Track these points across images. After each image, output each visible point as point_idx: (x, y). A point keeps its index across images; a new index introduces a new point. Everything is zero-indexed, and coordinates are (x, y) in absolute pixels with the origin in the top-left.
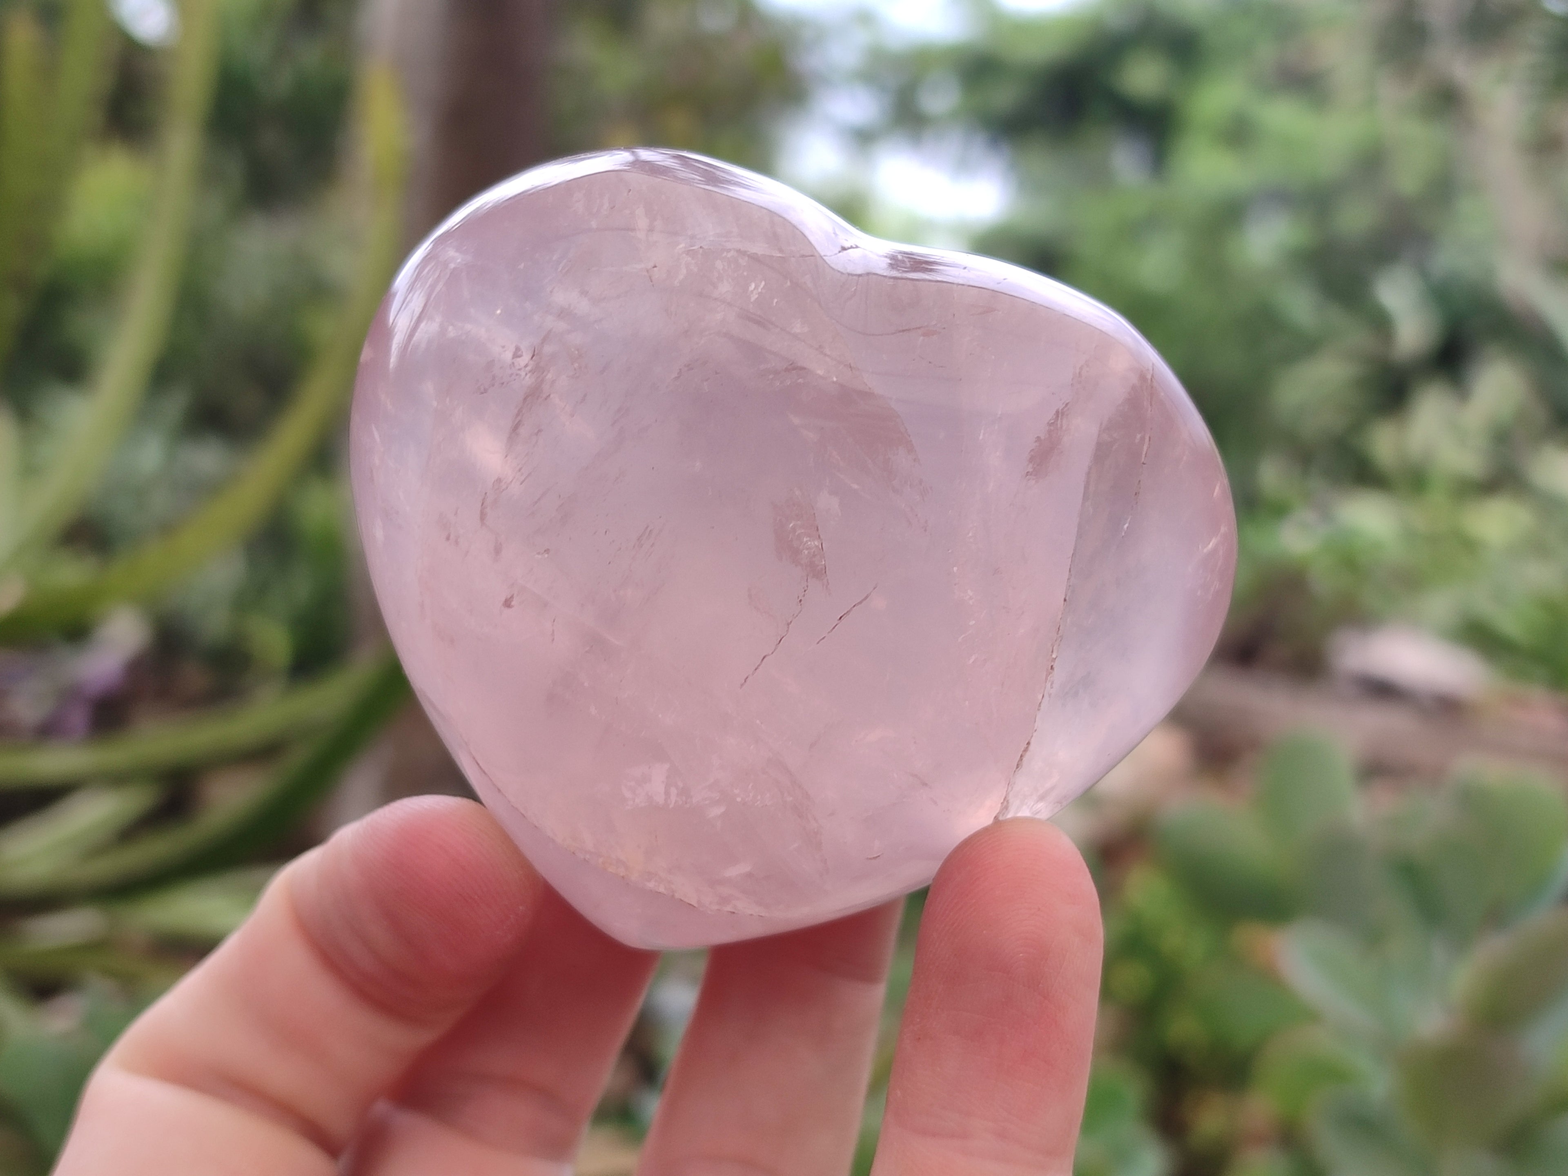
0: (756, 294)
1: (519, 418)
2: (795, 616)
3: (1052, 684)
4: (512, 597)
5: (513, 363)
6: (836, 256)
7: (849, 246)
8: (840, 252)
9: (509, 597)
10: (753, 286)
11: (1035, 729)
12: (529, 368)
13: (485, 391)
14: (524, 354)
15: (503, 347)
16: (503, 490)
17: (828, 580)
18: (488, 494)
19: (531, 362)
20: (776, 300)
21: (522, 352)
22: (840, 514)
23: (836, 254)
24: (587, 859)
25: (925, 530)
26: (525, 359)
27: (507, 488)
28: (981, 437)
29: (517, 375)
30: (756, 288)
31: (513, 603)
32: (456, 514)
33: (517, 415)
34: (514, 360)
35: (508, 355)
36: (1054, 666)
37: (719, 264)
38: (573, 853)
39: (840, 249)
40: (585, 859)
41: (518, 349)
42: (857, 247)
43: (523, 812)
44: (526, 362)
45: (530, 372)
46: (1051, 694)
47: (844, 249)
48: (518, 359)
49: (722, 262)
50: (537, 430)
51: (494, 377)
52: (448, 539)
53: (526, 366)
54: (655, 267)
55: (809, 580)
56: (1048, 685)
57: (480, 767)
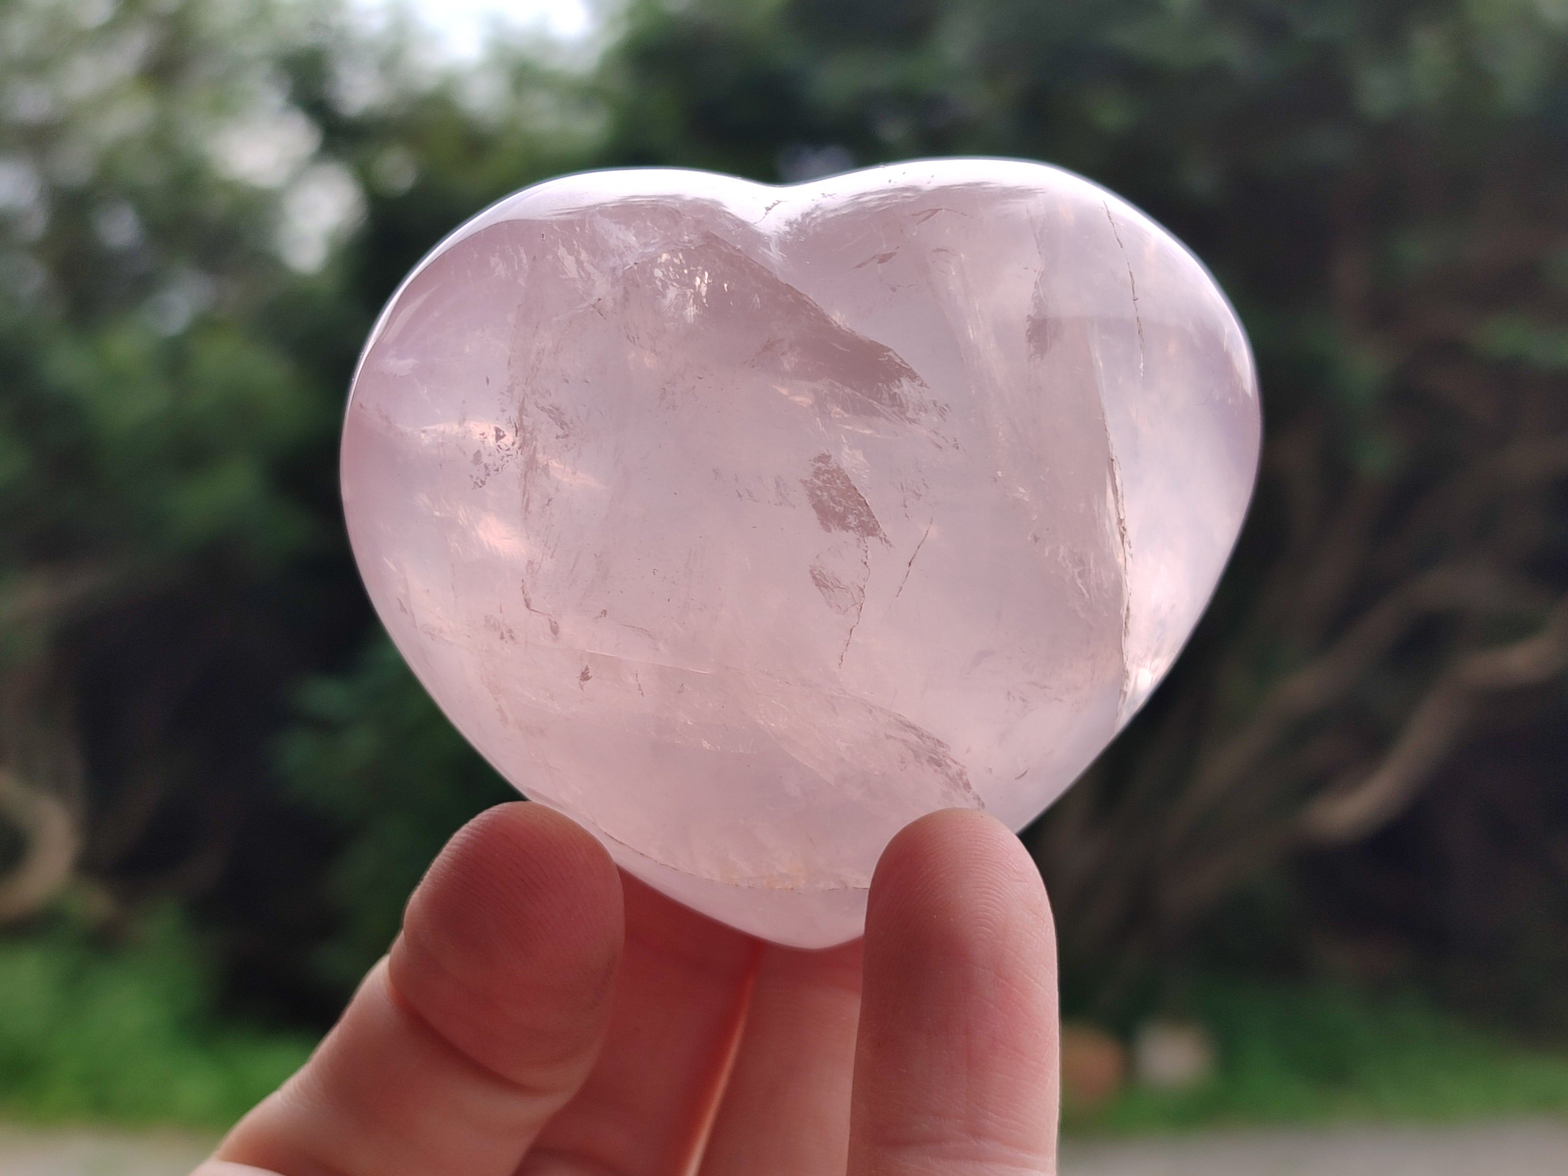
0: (705, 287)
1: (527, 496)
2: (866, 579)
3: (1129, 545)
4: (587, 669)
5: (499, 446)
6: (764, 219)
7: (772, 205)
8: (766, 214)
9: (584, 670)
10: (698, 280)
11: (1129, 593)
12: (517, 445)
13: (483, 483)
14: (506, 433)
15: (483, 434)
16: (538, 571)
17: (883, 533)
18: (525, 581)
19: (517, 438)
20: (726, 285)
21: (504, 432)
22: (869, 466)
23: (764, 217)
24: (751, 886)
25: (957, 448)
26: (509, 437)
27: (540, 567)
28: (972, 337)
29: (508, 456)
30: (702, 281)
31: (589, 675)
32: (501, 612)
33: (524, 495)
34: (499, 443)
35: (491, 439)
36: (1125, 527)
37: (658, 273)
38: (736, 885)
39: (765, 211)
40: (749, 887)
41: (497, 430)
42: (779, 202)
43: (673, 866)
44: (512, 440)
45: (519, 449)
46: (1132, 554)
47: (768, 209)
48: (502, 440)
49: (659, 269)
50: (547, 500)
51: (486, 467)
52: (502, 638)
53: (513, 444)
54: (600, 300)
55: (866, 541)
56: (1126, 545)
57: (617, 840)
